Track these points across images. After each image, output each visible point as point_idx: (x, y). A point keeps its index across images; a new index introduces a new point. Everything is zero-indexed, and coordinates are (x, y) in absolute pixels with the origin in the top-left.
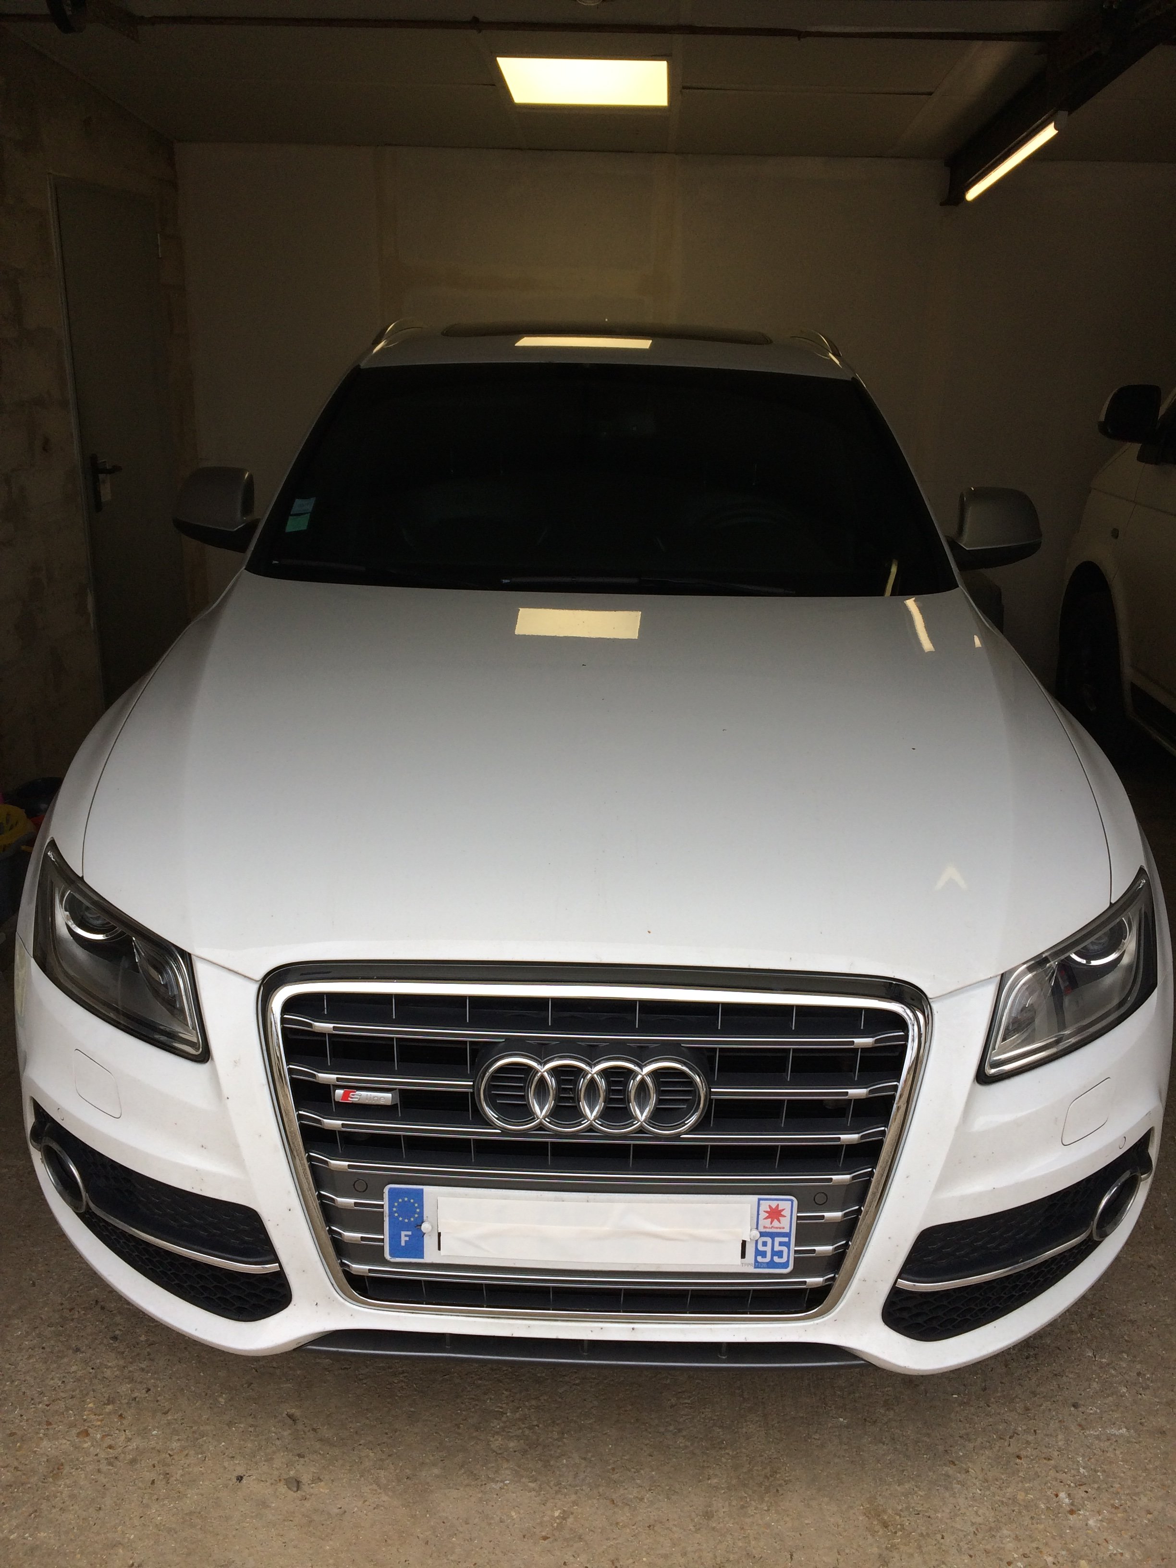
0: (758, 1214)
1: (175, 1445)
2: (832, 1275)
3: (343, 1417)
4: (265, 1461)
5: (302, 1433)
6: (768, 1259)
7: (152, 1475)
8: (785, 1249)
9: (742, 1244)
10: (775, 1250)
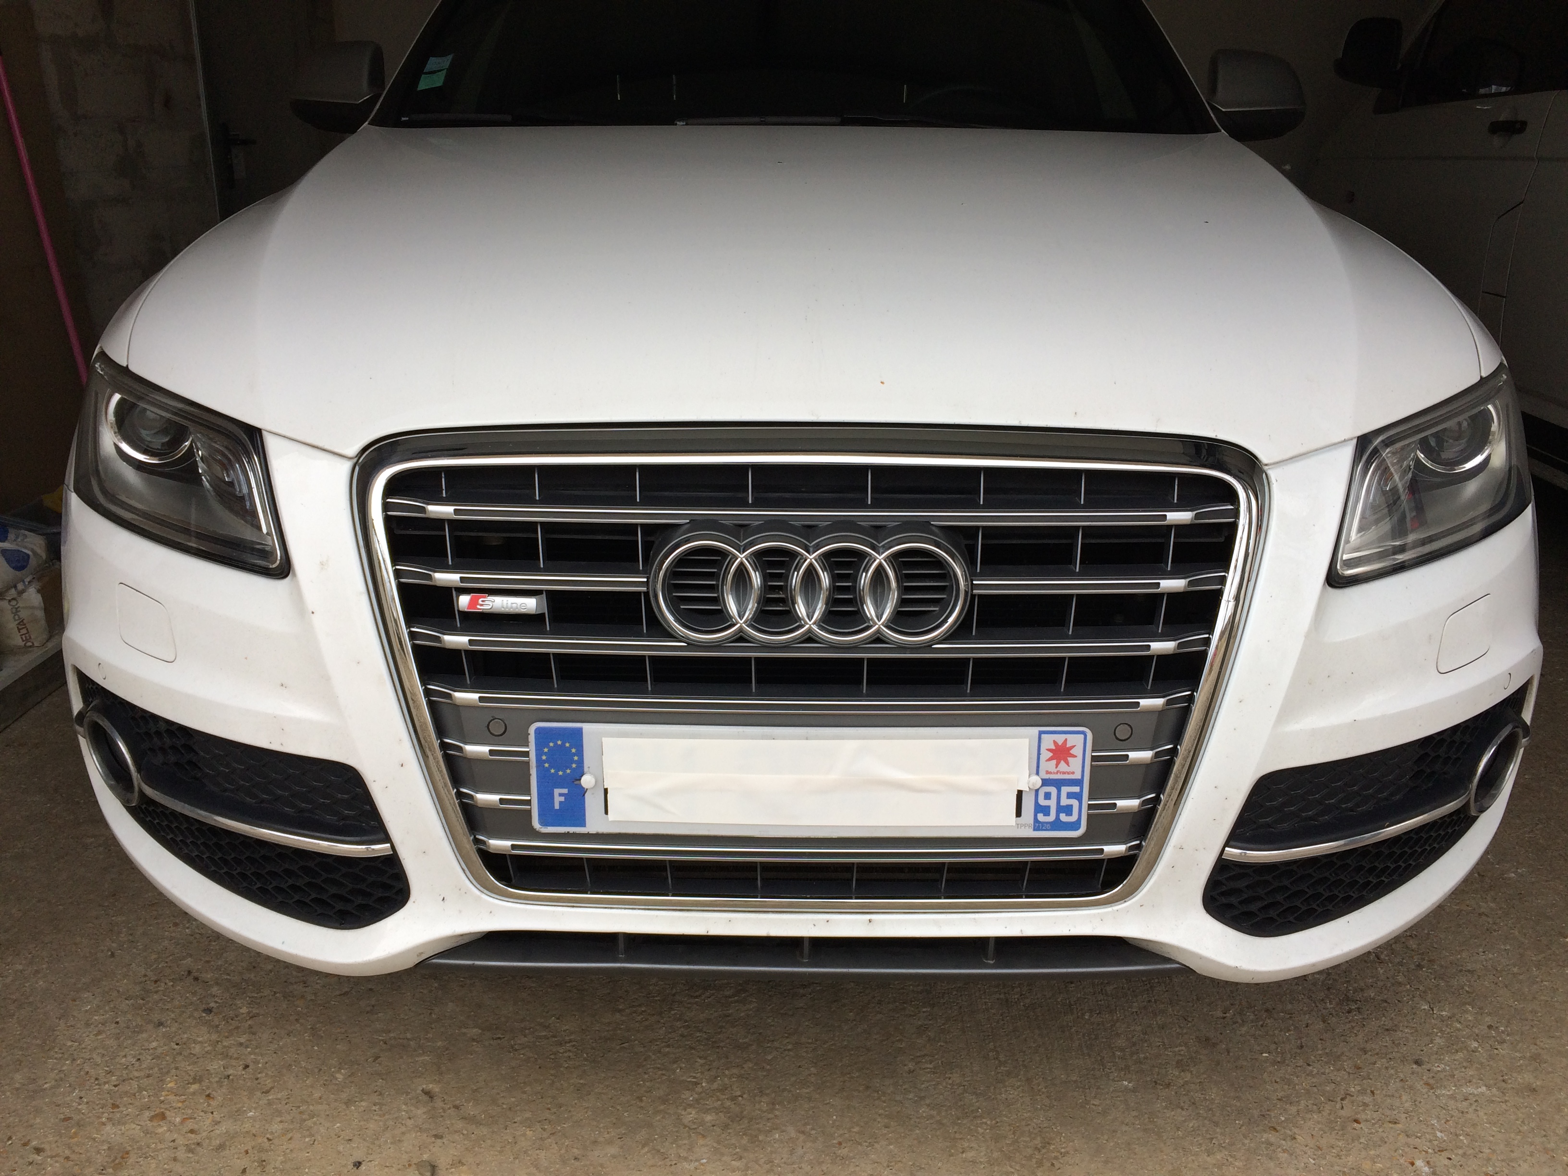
0: (1039, 754)
1: (276, 1127)
2: (1138, 842)
3: (495, 1091)
4: (392, 1143)
5: (441, 1111)
6: (1052, 818)
7: (244, 1162)
8: (1075, 803)
9: (1018, 796)
10: (1061, 804)
